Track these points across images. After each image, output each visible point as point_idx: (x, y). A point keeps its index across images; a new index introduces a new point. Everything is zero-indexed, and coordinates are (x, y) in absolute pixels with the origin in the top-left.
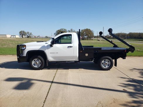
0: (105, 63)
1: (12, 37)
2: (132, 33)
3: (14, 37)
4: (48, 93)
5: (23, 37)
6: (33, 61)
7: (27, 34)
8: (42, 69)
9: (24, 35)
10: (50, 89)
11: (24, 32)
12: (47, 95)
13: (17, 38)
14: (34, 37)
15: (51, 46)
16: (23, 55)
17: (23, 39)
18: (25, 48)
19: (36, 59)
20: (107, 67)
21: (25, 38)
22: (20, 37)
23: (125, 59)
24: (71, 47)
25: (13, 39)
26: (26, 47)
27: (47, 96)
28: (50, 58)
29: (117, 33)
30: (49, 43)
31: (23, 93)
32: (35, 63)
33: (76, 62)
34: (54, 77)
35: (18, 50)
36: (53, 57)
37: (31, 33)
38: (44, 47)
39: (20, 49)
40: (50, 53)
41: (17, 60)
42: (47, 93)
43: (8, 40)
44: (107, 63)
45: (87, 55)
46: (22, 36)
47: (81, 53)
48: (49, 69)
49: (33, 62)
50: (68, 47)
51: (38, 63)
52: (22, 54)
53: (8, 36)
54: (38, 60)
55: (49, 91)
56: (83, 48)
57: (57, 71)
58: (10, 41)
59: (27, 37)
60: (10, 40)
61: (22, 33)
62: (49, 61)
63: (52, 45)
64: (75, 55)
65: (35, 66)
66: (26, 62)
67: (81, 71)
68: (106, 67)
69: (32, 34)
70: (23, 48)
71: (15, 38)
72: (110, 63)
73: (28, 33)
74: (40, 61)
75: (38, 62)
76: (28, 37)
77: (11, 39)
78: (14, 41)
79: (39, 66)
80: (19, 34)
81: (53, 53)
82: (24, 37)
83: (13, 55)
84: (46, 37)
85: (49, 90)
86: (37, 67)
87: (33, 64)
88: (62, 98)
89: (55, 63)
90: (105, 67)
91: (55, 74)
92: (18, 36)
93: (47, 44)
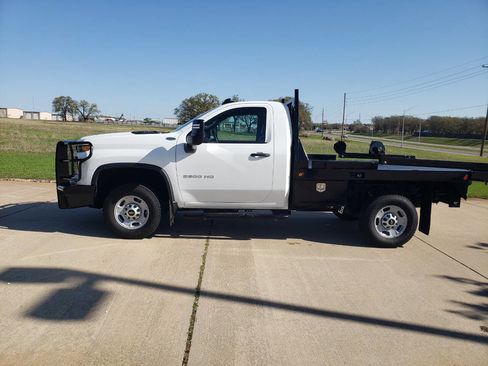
0: (386, 220)
1: (29, 116)
2: (440, 118)
3: (35, 116)
4: (190, 335)
5: (65, 120)
6: (118, 205)
7: (81, 109)
8: (149, 237)
9: (71, 111)
10: (193, 318)
11: (68, 100)
12: (189, 345)
13: (45, 121)
14: (104, 119)
15: (189, 149)
16: (81, 182)
17: (64, 125)
18: (88, 153)
19: (129, 199)
20: (393, 234)
21: (73, 121)
22: (55, 118)
23: (458, 206)
24: (262, 155)
25: (30, 123)
26: (91, 149)
27: (187, 352)
28: (184, 195)
29: (389, 116)
30: (181, 136)
31: (90, 335)
32: (126, 210)
33: (277, 212)
34: (202, 268)
35: (61, 161)
36: (195, 193)
37: (95, 106)
38: (159, 151)
39: (67, 157)
40: (185, 176)
41: (55, 199)
42: (186, 337)
43: (12, 126)
44: (395, 218)
45: (321, 187)
46: (64, 116)
47: (300, 179)
48: (175, 235)
49: (118, 210)
50: (253, 155)
51: (136, 213)
52: (76, 177)
53: (15, 114)
54: (135, 199)
55: (191, 328)
56: (310, 163)
57: (207, 245)
58: (20, 130)
59: (80, 120)
60: (21, 128)
61: (63, 106)
62: (180, 206)
63: (194, 147)
64: (276, 188)
65: (123, 225)
66: (91, 206)
67: (296, 247)
68: (391, 236)
69: (98, 109)
70: (80, 155)
71: (39, 120)
72: (404, 221)
73: (84, 104)
74: (144, 205)
75: (135, 210)
76: (84, 119)
77: (22, 122)
78: (36, 130)
79: (141, 225)
80: (51, 107)
81: (196, 177)
82: (69, 117)
83: (35, 178)
84: (148, 121)
85: (192, 324)
86: (132, 227)
87: (117, 214)
88: (252, 359)
89: (202, 215)
90: (384, 235)
91: (204, 257)
92: (47, 115)
93: (172, 144)
